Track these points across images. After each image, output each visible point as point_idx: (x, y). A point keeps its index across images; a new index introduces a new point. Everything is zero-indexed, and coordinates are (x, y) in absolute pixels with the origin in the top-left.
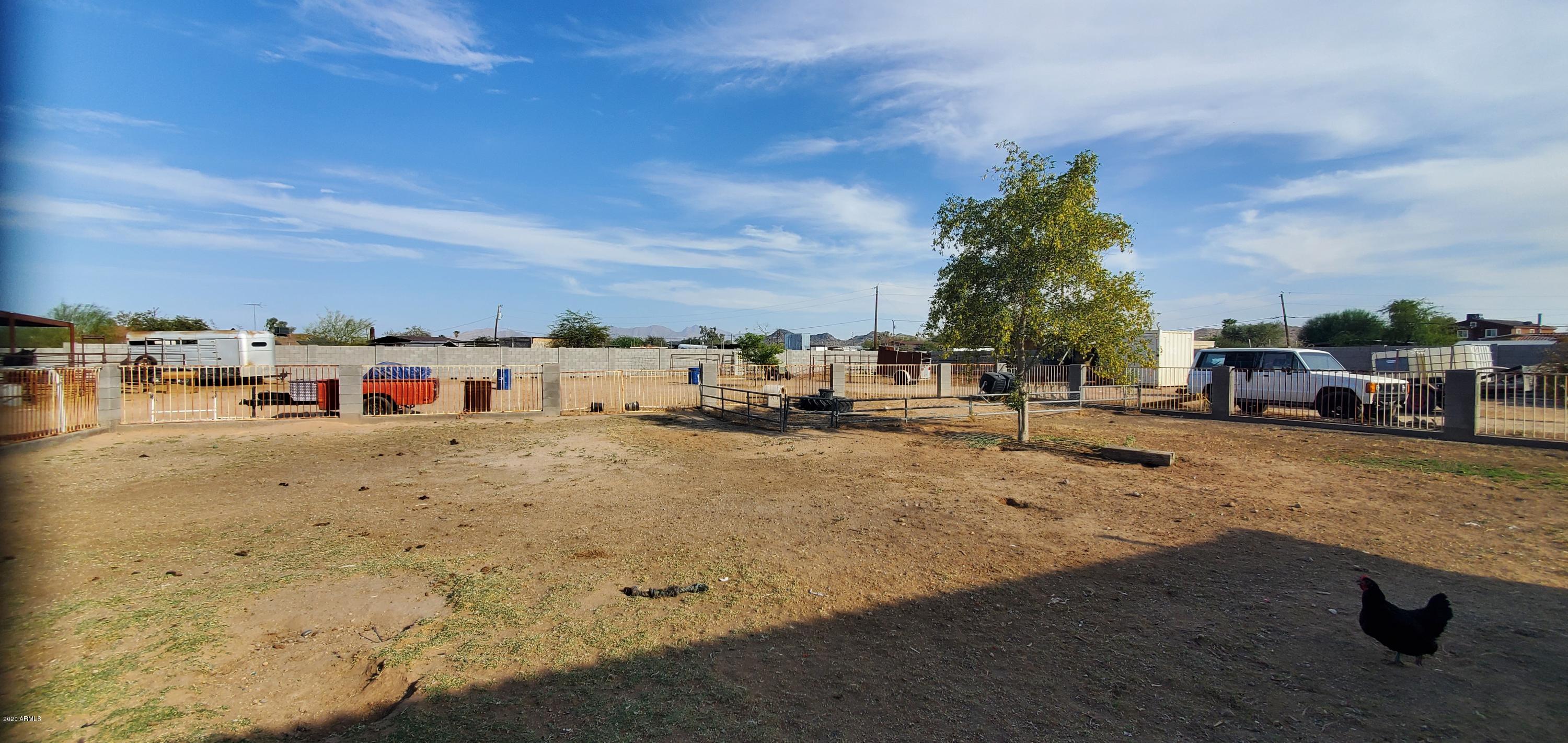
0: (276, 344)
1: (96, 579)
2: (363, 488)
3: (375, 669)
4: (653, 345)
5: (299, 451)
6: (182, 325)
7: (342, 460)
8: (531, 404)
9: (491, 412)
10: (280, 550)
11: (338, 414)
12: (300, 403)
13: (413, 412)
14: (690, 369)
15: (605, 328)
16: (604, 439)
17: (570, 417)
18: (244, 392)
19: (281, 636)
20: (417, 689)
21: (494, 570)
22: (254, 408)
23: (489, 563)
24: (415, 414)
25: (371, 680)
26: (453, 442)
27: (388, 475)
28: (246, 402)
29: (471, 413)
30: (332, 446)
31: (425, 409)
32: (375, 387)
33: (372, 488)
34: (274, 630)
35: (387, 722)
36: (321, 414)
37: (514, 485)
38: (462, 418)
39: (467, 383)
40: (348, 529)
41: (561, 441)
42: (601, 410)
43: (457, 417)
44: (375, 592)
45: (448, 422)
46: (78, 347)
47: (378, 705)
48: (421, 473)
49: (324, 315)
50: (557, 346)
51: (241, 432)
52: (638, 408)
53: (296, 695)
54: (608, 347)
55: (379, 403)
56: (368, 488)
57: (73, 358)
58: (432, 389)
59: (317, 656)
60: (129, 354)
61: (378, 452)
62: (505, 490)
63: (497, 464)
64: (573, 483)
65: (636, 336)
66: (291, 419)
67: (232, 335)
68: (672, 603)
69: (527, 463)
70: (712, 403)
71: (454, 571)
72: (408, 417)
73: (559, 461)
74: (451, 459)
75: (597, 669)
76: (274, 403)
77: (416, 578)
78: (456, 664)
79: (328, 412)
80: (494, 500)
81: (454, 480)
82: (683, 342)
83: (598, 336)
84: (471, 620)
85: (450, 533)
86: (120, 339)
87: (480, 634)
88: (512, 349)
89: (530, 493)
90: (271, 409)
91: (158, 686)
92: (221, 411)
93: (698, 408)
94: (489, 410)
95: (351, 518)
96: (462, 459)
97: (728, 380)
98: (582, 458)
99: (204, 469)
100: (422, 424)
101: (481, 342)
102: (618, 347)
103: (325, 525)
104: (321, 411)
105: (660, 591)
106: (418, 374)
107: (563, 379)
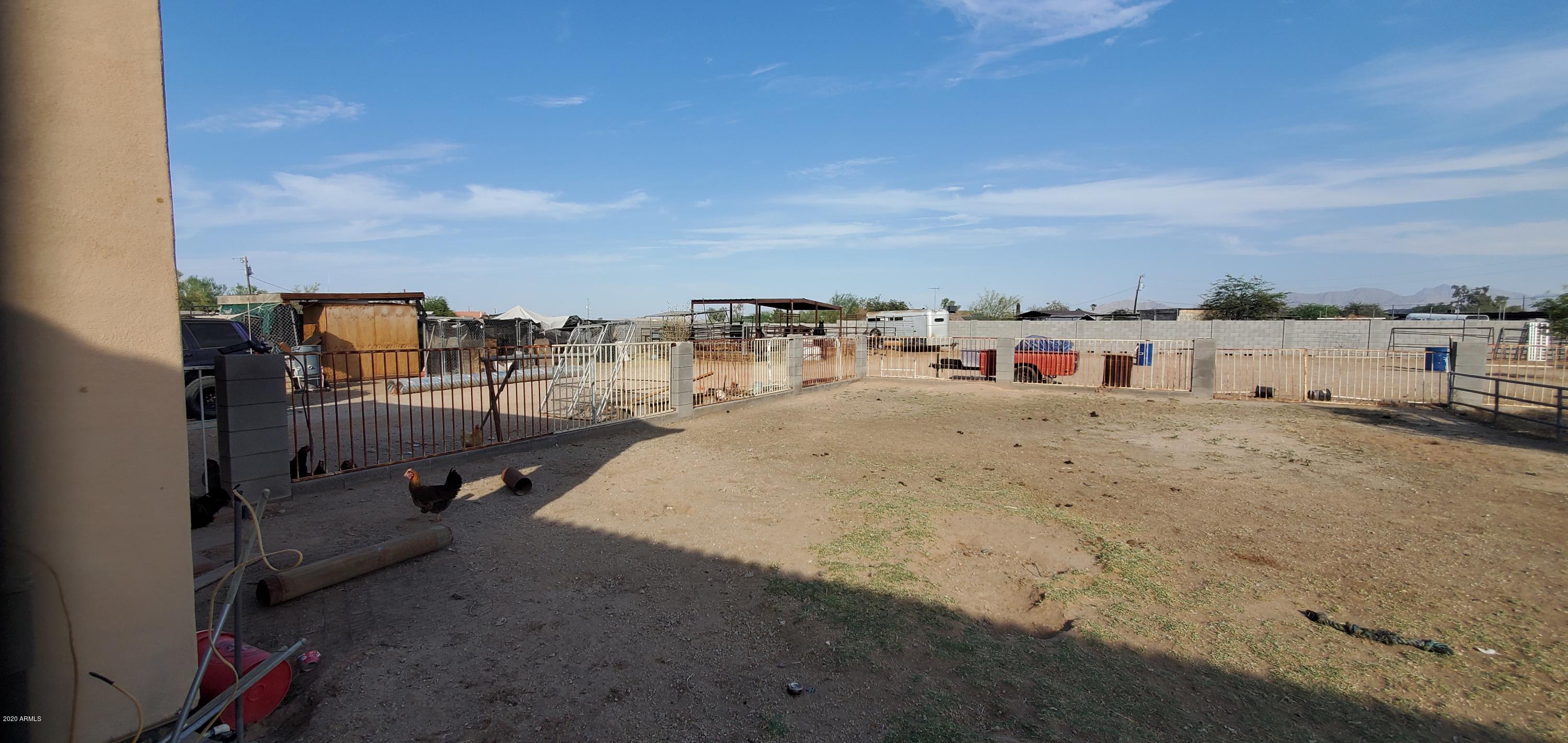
0: (950, 320)
1: (865, 477)
2: (1017, 445)
3: (1037, 597)
4: (1357, 314)
5: (967, 407)
6: (894, 307)
7: (999, 419)
8: (1177, 382)
9: (1131, 388)
10: (962, 483)
11: (995, 379)
12: (968, 368)
13: (1055, 383)
14: (1428, 349)
15: (1280, 296)
16: (1274, 431)
17: (1226, 401)
18: (932, 358)
19: (968, 547)
20: (1073, 627)
21: (1141, 545)
22: (938, 370)
23: (1135, 537)
24: (1057, 385)
25: (1035, 605)
26: (1093, 414)
27: (1036, 436)
28: (934, 366)
29: (1110, 387)
30: (991, 406)
31: (1065, 381)
32: (1024, 358)
33: (1024, 446)
34: (963, 541)
35: (1050, 644)
36: (982, 379)
37: (1159, 466)
38: (1101, 391)
39: (1108, 357)
40: (1008, 477)
41: (1215, 427)
42: (1270, 395)
43: (1096, 391)
44: (1033, 535)
45: (1088, 394)
46: (844, 322)
47: (1041, 627)
48: (1064, 440)
49: (983, 295)
50: (1211, 319)
51: (930, 389)
52: (1328, 397)
53: (981, 595)
54: (1282, 318)
55: (1026, 372)
56: (1021, 446)
57: (841, 330)
58: (1074, 361)
59: (994, 571)
60: (867, 328)
61: (1027, 416)
62: (1149, 469)
63: (1139, 442)
64: (1232, 476)
65: (1327, 303)
66: (961, 381)
67: (923, 314)
68: (1384, 653)
69: (1173, 446)
70: (1469, 400)
71: (1101, 536)
72: (1051, 386)
73: (1212, 449)
74: (1092, 430)
75: (1267, 683)
76: (951, 367)
77: (1067, 532)
78: (1107, 619)
79: (987, 377)
80: (1137, 477)
81: (1096, 451)
82: (1415, 310)
83: (1269, 305)
84: (1120, 585)
85: (1095, 499)
86: (863, 317)
87: (1128, 600)
88: (1155, 322)
89: (1177, 478)
90: (949, 372)
91: (902, 556)
92: (919, 373)
93: (1443, 406)
94: (1129, 386)
95: (1010, 468)
96: (1103, 432)
97: (1510, 367)
98: (1243, 450)
99: (911, 413)
100: (1064, 394)
101: (1119, 315)
102: (1298, 319)
103: (991, 470)
104: (982, 376)
105: (1364, 630)
106: (1061, 346)
107: (1219, 356)
